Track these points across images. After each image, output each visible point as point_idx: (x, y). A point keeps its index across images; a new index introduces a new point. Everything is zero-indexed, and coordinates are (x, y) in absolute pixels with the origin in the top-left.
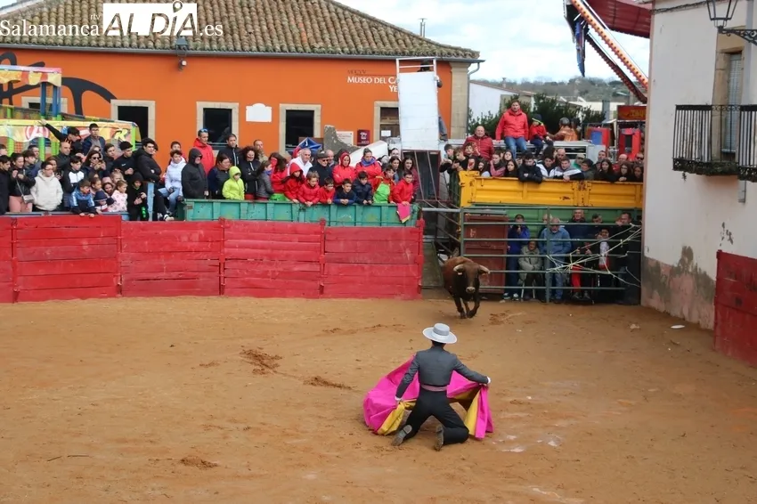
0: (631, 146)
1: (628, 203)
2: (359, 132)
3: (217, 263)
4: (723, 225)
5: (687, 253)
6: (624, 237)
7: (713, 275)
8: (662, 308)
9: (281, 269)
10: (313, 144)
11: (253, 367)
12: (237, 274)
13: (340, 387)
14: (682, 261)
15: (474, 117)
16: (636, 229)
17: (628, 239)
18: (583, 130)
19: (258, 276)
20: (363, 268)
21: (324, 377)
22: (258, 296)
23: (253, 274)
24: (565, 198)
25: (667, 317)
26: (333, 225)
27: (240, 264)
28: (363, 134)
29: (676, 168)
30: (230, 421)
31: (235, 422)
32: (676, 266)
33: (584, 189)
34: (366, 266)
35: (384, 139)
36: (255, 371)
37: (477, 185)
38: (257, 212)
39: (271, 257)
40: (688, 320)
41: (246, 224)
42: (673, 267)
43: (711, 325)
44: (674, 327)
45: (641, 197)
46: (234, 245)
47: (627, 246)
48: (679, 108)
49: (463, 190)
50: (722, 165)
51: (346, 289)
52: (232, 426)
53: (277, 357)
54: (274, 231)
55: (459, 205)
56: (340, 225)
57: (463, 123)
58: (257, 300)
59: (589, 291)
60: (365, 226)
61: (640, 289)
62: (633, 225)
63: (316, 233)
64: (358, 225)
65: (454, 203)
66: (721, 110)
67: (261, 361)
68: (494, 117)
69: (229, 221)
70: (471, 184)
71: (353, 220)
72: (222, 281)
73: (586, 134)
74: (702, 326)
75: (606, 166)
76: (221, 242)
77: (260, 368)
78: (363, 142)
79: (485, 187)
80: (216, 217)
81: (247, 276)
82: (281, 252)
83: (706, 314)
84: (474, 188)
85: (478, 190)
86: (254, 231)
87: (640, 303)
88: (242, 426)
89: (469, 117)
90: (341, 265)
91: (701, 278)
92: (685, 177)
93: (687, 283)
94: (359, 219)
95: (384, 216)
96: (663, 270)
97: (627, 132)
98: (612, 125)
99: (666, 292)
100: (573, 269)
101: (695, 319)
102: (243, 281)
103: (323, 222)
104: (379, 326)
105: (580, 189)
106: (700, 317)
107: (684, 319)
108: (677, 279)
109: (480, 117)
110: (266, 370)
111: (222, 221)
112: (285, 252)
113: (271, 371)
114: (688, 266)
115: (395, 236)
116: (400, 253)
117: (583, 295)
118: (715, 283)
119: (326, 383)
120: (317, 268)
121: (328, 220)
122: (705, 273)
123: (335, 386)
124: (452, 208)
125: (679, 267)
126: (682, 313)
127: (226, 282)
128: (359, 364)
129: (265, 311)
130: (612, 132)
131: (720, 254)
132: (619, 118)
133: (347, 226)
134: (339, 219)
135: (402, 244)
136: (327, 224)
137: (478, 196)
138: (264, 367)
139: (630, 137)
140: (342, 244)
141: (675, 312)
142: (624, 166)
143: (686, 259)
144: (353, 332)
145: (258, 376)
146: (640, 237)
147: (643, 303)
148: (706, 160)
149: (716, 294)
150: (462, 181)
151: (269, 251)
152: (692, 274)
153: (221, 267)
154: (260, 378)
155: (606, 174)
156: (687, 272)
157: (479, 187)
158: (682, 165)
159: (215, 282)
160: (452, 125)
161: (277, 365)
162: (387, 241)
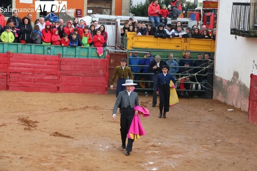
0: (209, 21)
1: (208, 49)
2: (77, 10)
3: (5, 74)
4: (254, 62)
5: (236, 74)
6: (206, 66)
7: (248, 85)
8: (223, 100)
9: (38, 78)
10: (54, 16)
11: (25, 127)
12: (16, 80)
13: (68, 137)
14: (233, 78)
15: (133, 5)
16: (211, 62)
17: (207, 67)
18: (186, 13)
19: (27, 81)
20: (79, 78)
21: (60, 132)
22: (27, 91)
23: (24, 80)
24: (178, 46)
25: (225, 105)
26: (64, 57)
27: (17, 75)
28: (78, 11)
29: (232, 33)
30: (13, 154)
31: (15, 154)
32: (230, 80)
33: (187, 42)
34: (80, 77)
35: (89, 14)
36: (25, 129)
37: (135, 39)
38: (25, 49)
39: (33, 72)
40: (235, 106)
41: (20, 55)
42: (229, 81)
43: (247, 110)
44: (228, 110)
45: (214, 46)
46: (15, 65)
47: (206, 70)
48: (234, 4)
49: (128, 41)
50: (254, 33)
51: (70, 89)
52: (14, 156)
53: (36, 122)
54: (35, 59)
55: (126, 49)
56: (68, 57)
57: (128, 7)
58: (26, 93)
59: (188, 92)
60: (81, 57)
61: (212, 91)
62: (210, 60)
63: (56, 60)
64: (77, 57)
65: (124, 47)
66: (255, 5)
67: (28, 124)
68: (143, 5)
69: (12, 54)
70: (132, 38)
71: (74, 55)
72: (8, 83)
73: (188, 15)
74: (242, 109)
75: (197, 31)
76: (8, 64)
77: (28, 127)
78: (78, 15)
79: (140, 40)
80: (5, 51)
81: (21, 81)
82: (38, 69)
83: (244, 104)
84: (134, 40)
85: (135, 41)
86: (25, 59)
87: (212, 98)
88: (19, 157)
89: (131, 4)
90: (68, 77)
91: (242, 87)
92: (236, 38)
93: (236, 89)
94: (77, 54)
95: (90, 53)
96: (224, 83)
97: (208, 14)
98: (200, 10)
99: (225, 93)
100: (181, 81)
101: (239, 106)
102: (19, 84)
103: (59, 55)
104: (87, 107)
105: (185, 42)
106: (241, 105)
107: (233, 106)
108: (230, 87)
109: (136, 5)
110: (31, 128)
111: (8, 53)
112: (40, 70)
113: (33, 129)
114: (236, 81)
115: (95, 63)
116: (97, 71)
117: (185, 94)
118: (249, 90)
119: (61, 135)
120: (56, 78)
121: (62, 54)
122: (244, 84)
123: (65, 136)
124: (123, 50)
125: (232, 81)
126: (232, 103)
127: (10, 84)
128: (77, 126)
129: (30, 99)
130: (200, 15)
131: (252, 76)
132: (204, 7)
133: (71, 57)
134: (68, 54)
135: (98, 67)
136: (61, 56)
137: (135, 44)
138: (30, 127)
139: (209, 17)
140: (69, 66)
141: (229, 103)
142: (205, 31)
143: (235, 77)
144: (74, 110)
145: (27, 131)
146: (213, 66)
147: (214, 98)
148: (247, 30)
149: (250, 95)
150: (128, 36)
151: (32, 69)
152: (238, 84)
153: (8, 76)
154: (28, 132)
155: (197, 35)
156: (236, 83)
157: (136, 40)
158: (235, 32)
159: (4, 84)
160: (123, 8)
161: (36, 126)
162: (91, 65)
